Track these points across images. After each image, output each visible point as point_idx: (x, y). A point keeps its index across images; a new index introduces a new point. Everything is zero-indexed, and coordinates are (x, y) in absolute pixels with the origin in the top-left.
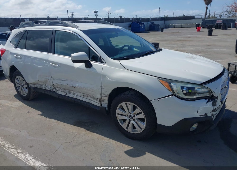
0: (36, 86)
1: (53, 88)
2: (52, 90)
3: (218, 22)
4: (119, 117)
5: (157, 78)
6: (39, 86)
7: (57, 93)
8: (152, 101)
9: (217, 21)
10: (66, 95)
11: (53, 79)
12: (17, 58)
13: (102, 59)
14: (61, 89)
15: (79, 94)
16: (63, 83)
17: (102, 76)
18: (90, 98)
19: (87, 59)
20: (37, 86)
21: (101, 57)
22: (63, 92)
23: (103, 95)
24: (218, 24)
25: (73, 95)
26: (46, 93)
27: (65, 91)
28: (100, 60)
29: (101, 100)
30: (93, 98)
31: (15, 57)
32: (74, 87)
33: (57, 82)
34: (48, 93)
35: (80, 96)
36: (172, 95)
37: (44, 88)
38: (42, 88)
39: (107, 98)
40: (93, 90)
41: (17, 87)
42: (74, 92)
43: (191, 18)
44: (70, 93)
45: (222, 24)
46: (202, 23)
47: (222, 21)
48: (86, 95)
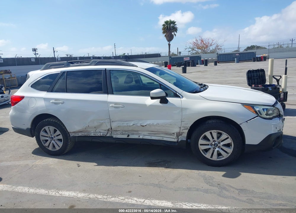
0: (80, 134)
1: (108, 133)
2: (106, 135)
3: (186, 59)
4: (202, 148)
5: (240, 104)
6: (86, 133)
7: (114, 137)
8: (241, 124)
9: (184, 58)
10: (127, 137)
11: (112, 122)
12: (55, 103)
13: (177, 93)
14: (120, 132)
15: (146, 133)
16: (127, 124)
17: (182, 109)
18: (162, 135)
19: (164, 94)
20: (82, 134)
21: (176, 92)
22: (123, 134)
23: (182, 128)
24: (187, 61)
25: (139, 136)
26: (94, 140)
27: (126, 133)
28: (176, 95)
29: (179, 134)
30: (166, 134)
31: (52, 103)
32: (143, 126)
33: (117, 124)
34: (98, 141)
35: (148, 135)
36: (257, 116)
37: (94, 134)
38: (90, 135)
39: (187, 131)
40: (170, 125)
41: (42, 141)
42: (140, 132)
43: (158, 55)
44: (133, 134)
45: (190, 61)
46: (170, 61)
47: (189, 58)
48: (156, 133)
